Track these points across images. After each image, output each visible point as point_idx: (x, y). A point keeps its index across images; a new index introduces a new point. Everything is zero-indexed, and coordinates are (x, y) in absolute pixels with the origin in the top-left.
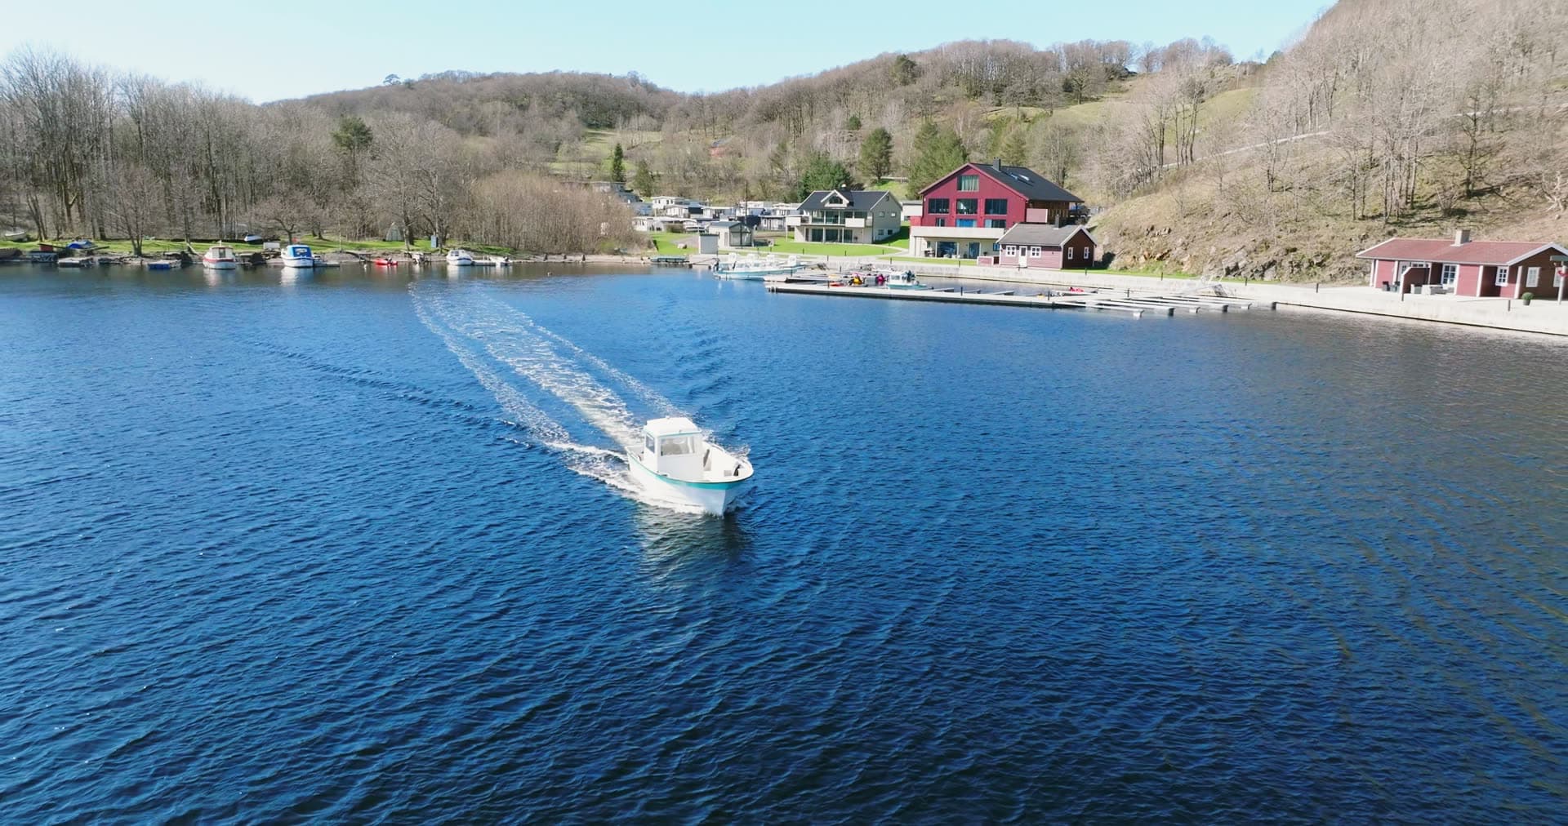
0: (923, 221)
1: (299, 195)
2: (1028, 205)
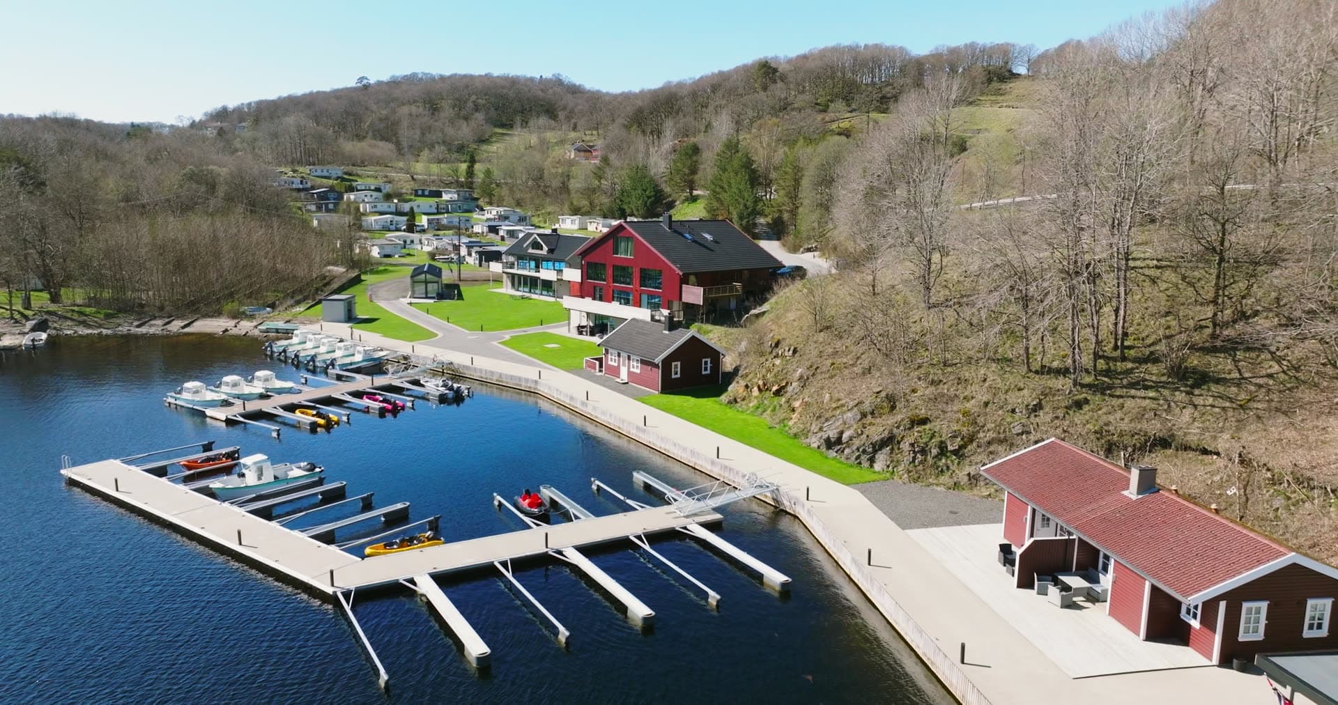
0: (583, 291)
2: (685, 280)
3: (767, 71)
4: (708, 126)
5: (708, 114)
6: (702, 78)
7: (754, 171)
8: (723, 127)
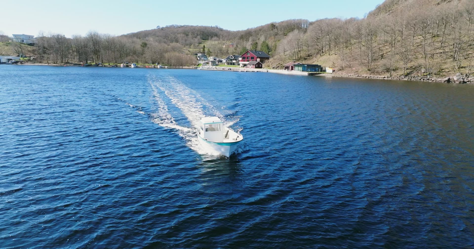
0: (242, 61)
1: (134, 56)
2: (257, 58)
3: (273, 26)
4: (259, 39)
5: (259, 36)
6: (257, 27)
7: (268, 47)
8: (262, 39)
